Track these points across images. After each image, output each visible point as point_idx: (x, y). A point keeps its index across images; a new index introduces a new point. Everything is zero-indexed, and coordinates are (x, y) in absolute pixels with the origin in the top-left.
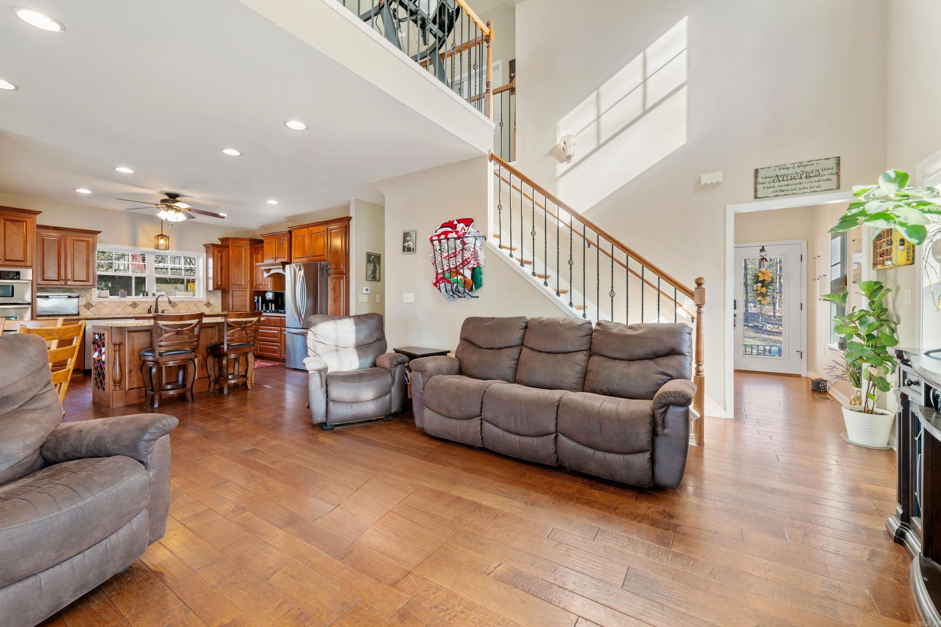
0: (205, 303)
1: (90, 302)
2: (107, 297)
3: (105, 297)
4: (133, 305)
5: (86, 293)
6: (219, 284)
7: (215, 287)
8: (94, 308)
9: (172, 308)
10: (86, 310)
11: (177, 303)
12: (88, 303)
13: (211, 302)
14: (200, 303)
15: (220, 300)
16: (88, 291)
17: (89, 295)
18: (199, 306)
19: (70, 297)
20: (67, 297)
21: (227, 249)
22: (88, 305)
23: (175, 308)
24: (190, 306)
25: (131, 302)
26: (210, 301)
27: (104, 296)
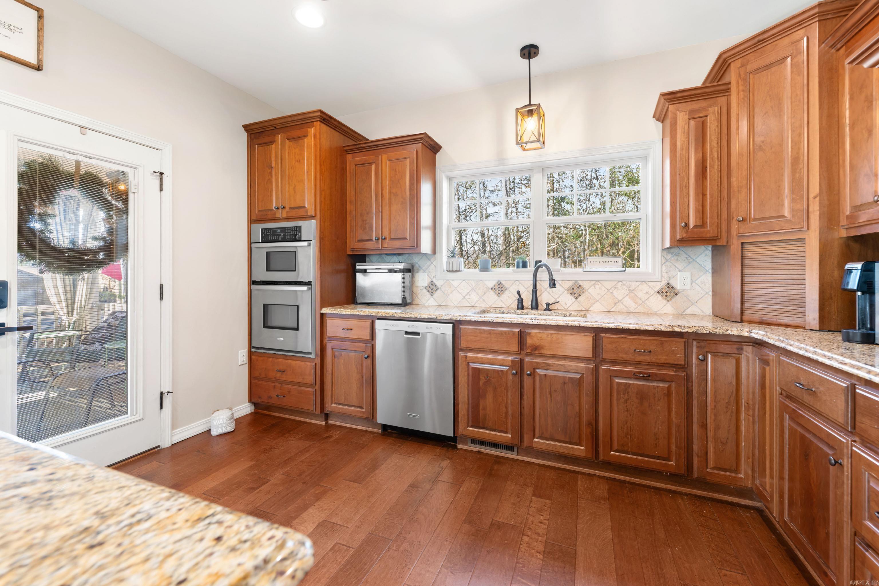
0: (658, 286)
1: (434, 280)
2: (459, 271)
3: (456, 271)
4: (496, 287)
5: (429, 263)
6: (691, 225)
7: (678, 237)
8: (439, 291)
9: (574, 299)
10: (428, 295)
11: (585, 285)
12: (432, 283)
13: (678, 285)
14: (644, 287)
15: (707, 279)
16: (432, 260)
17: (432, 266)
18: (640, 294)
19: (391, 271)
20: (387, 271)
21: (724, 99)
22: (431, 286)
23: (580, 299)
24: (615, 294)
25: (494, 282)
26: (673, 283)
27: (454, 270)
